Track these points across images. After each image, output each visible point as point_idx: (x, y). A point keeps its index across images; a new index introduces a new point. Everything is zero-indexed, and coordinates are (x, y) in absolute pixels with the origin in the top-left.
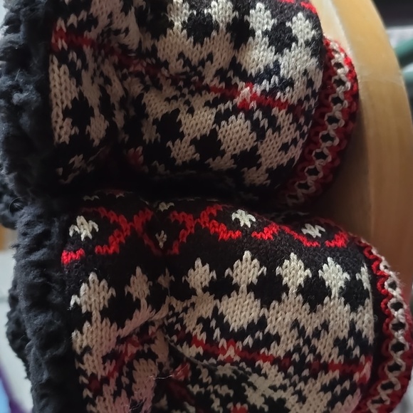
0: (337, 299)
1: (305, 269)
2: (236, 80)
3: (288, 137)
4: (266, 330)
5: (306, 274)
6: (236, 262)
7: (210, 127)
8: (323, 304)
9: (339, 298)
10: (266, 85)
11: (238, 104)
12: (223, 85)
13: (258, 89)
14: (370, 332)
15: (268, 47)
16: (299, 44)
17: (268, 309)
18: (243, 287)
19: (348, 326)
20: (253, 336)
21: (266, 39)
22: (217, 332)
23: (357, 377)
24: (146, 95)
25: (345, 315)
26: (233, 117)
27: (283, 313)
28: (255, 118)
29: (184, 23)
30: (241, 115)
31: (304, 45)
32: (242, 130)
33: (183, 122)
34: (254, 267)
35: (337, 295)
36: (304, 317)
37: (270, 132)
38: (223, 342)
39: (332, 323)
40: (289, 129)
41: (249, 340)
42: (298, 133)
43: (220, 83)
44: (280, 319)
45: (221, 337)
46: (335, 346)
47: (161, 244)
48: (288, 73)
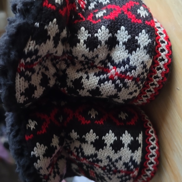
0: (126, 148)
1: (115, 137)
2: (109, 64)
3: (132, 90)
4: (97, 158)
5: (115, 139)
6: (87, 134)
7: (96, 86)
8: (120, 151)
9: (127, 148)
10: (122, 69)
11: (109, 76)
12: (103, 66)
13: (119, 70)
14: (139, 160)
15: (125, 50)
16: (141, 49)
17: (98, 151)
18: (89, 142)
19: (130, 158)
20: (92, 159)
21: (124, 46)
22: (80, 154)
23: (131, 175)
24: (67, 69)
25: (129, 154)
26: (106, 82)
27: (104, 153)
28: (116, 83)
29: (85, 41)
30: (111, 81)
31: (143, 49)
32: (110, 88)
33: (84, 83)
34: (94, 136)
35: (127, 147)
36: (112, 155)
37: (124, 88)
38: (82, 158)
39: (123, 157)
40: (133, 87)
41: (91, 159)
42: (137, 88)
43: (101, 65)
44: (102, 155)
45: (81, 156)
46: (123, 165)
47: (61, 121)
48: (134, 63)
